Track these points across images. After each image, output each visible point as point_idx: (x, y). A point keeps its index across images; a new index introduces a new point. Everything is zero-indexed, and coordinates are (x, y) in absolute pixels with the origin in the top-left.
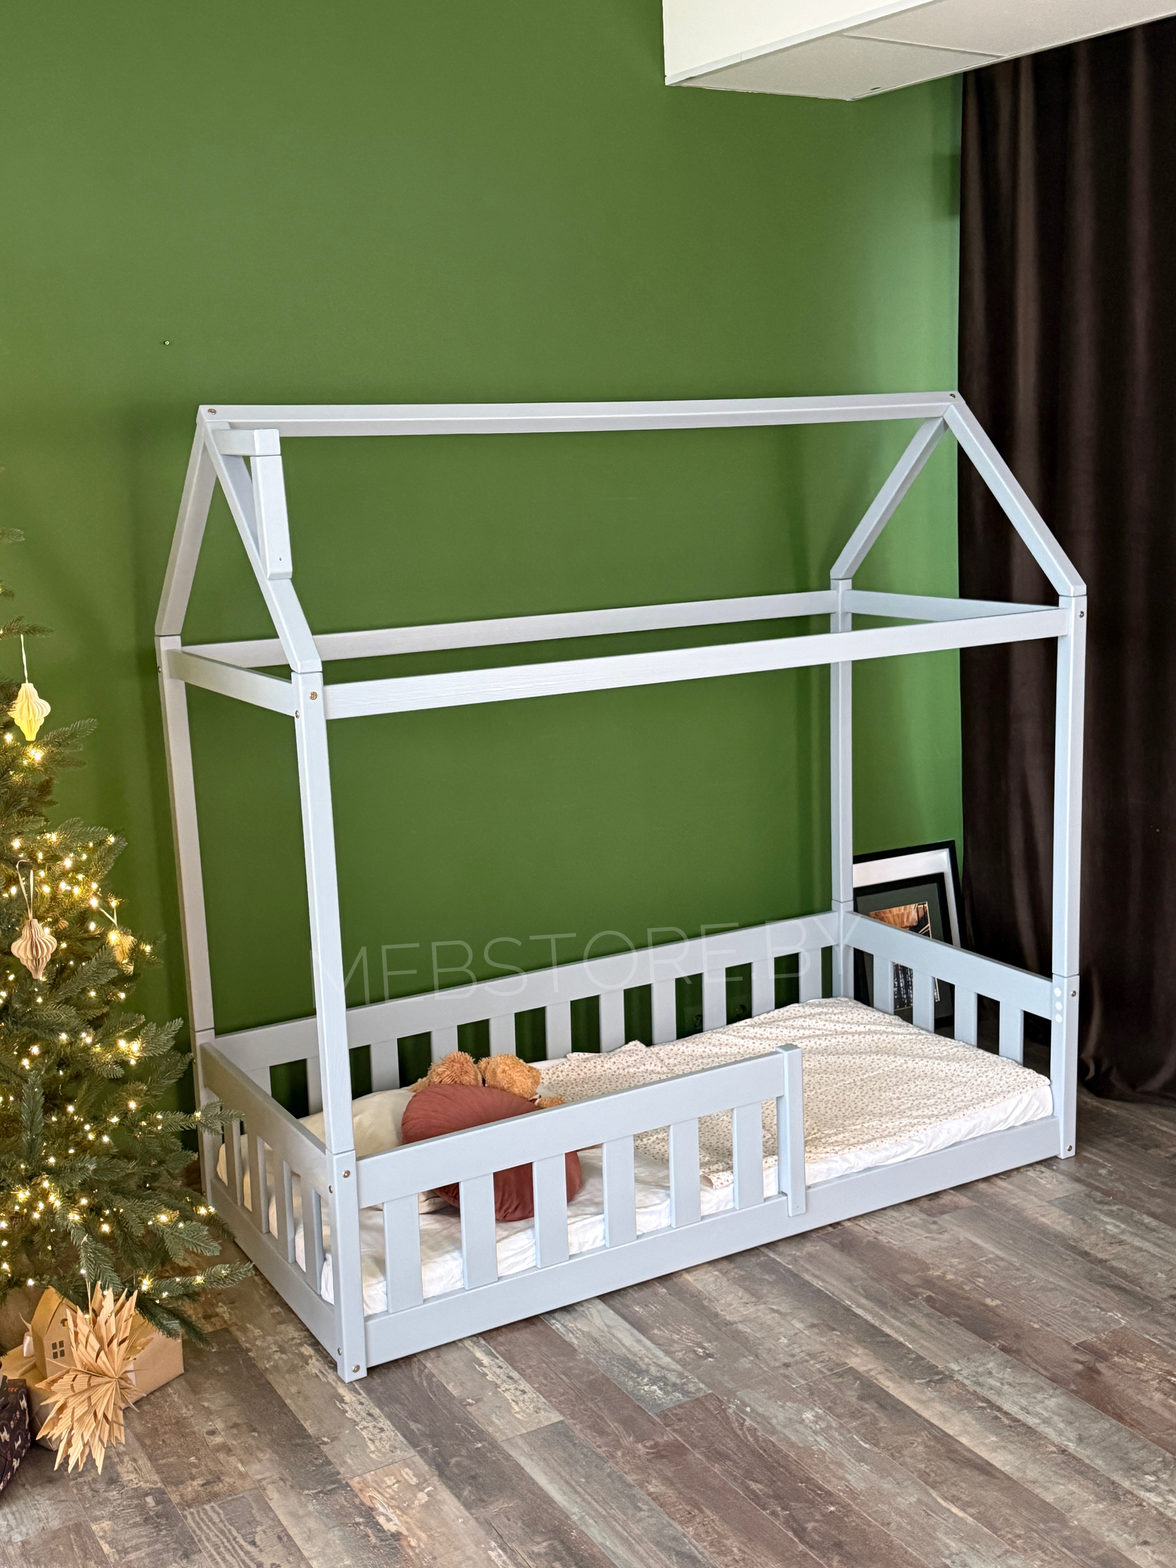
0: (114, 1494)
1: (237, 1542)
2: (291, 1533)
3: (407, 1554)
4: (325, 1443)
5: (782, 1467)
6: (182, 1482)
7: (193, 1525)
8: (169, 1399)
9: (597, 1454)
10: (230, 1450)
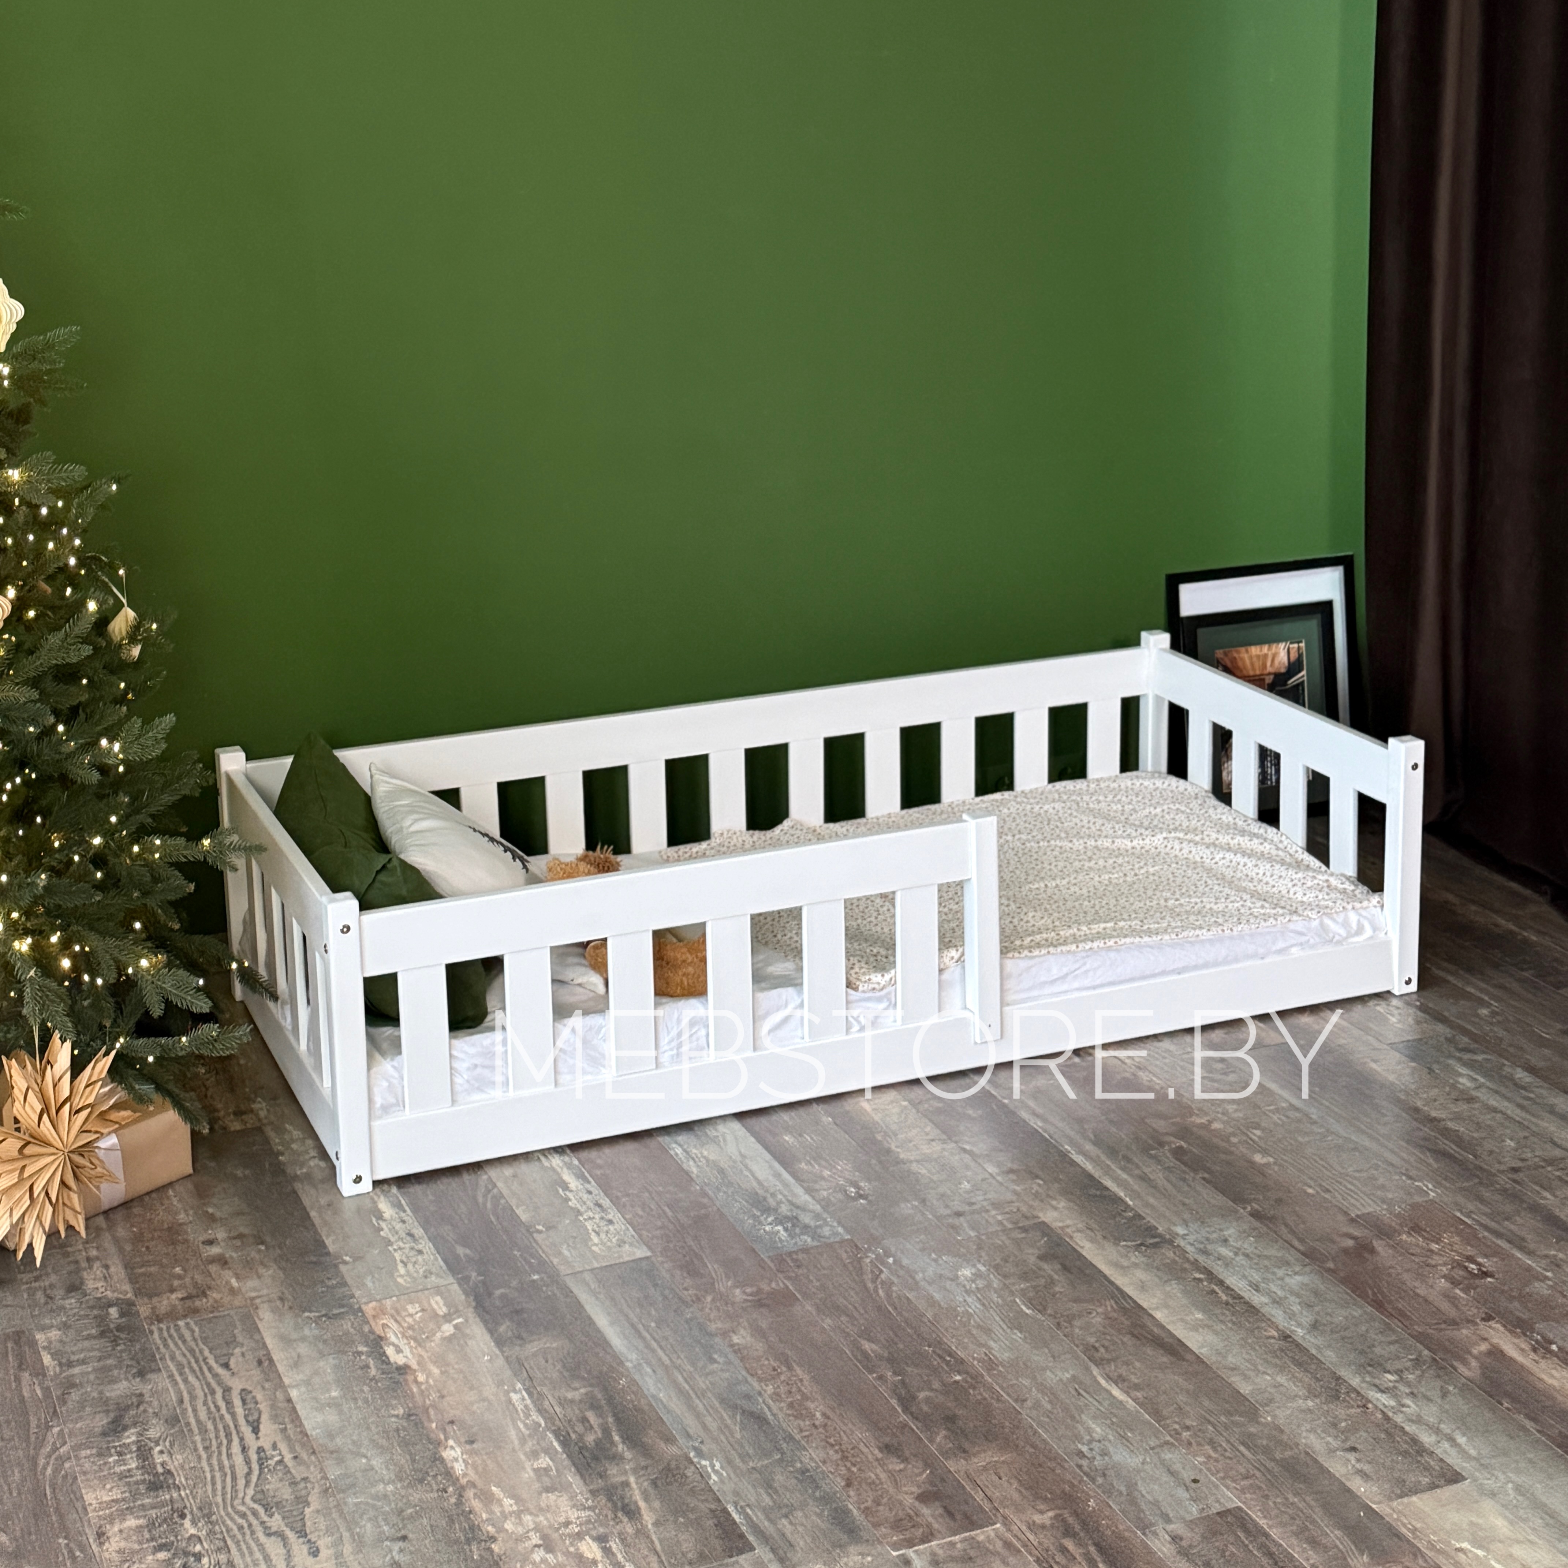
0: (71, 1302)
1: (207, 1364)
2: (275, 1358)
3: (411, 1390)
4: (345, 1263)
5: (912, 1328)
6: (158, 1295)
7: (159, 1342)
8: (166, 1202)
9: (680, 1298)
10: (226, 1263)
